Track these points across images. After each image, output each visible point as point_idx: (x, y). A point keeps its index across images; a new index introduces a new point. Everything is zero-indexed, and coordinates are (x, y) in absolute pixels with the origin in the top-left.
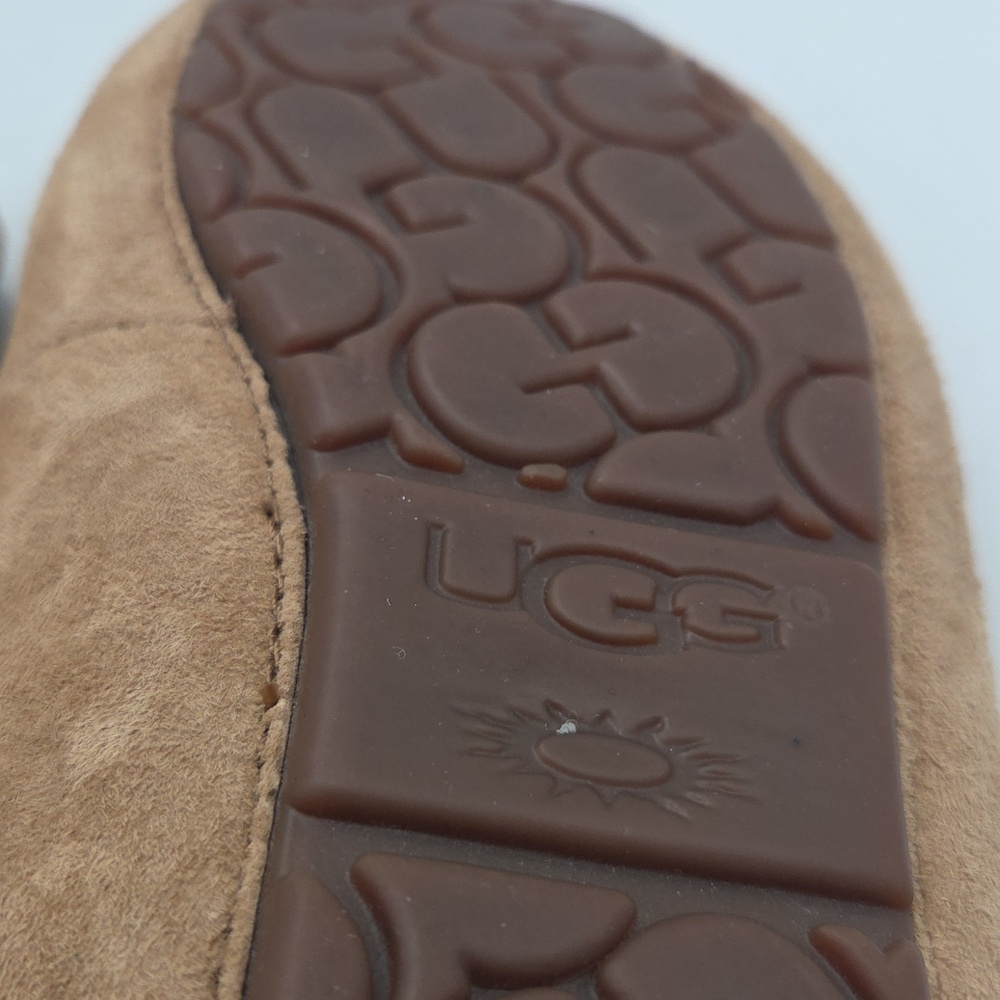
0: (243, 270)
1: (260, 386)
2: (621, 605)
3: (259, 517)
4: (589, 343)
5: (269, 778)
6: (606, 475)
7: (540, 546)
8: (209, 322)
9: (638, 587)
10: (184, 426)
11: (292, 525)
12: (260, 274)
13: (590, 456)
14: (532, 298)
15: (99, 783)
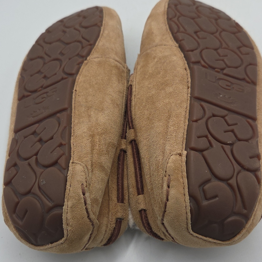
0: (181, 41)
1: (183, 55)
2: (227, 85)
3: (184, 70)
4: (223, 56)
5: (189, 95)
6: (225, 71)
7: (218, 78)
8: (176, 46)
9: (229, 84)
10: (175, 58)
11: (189, 71)
12: (183, 42)
13: (223, 69)
14: (216, 50)
15: (170, 93)
